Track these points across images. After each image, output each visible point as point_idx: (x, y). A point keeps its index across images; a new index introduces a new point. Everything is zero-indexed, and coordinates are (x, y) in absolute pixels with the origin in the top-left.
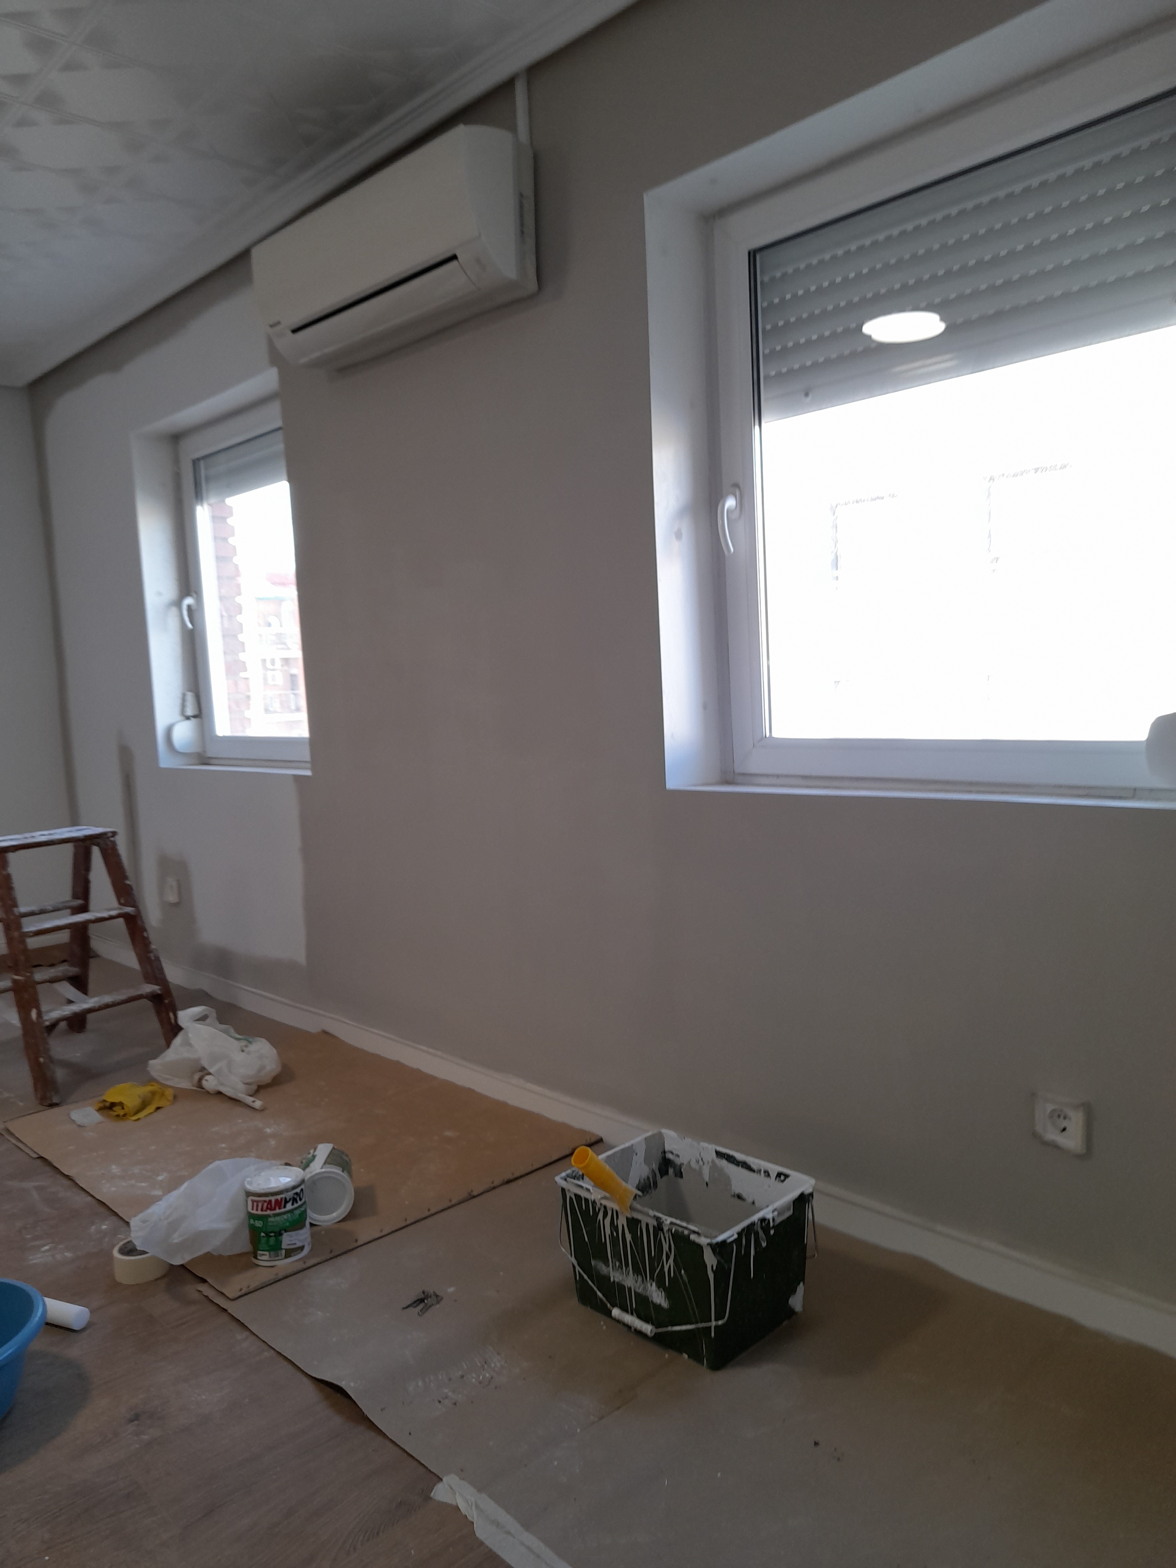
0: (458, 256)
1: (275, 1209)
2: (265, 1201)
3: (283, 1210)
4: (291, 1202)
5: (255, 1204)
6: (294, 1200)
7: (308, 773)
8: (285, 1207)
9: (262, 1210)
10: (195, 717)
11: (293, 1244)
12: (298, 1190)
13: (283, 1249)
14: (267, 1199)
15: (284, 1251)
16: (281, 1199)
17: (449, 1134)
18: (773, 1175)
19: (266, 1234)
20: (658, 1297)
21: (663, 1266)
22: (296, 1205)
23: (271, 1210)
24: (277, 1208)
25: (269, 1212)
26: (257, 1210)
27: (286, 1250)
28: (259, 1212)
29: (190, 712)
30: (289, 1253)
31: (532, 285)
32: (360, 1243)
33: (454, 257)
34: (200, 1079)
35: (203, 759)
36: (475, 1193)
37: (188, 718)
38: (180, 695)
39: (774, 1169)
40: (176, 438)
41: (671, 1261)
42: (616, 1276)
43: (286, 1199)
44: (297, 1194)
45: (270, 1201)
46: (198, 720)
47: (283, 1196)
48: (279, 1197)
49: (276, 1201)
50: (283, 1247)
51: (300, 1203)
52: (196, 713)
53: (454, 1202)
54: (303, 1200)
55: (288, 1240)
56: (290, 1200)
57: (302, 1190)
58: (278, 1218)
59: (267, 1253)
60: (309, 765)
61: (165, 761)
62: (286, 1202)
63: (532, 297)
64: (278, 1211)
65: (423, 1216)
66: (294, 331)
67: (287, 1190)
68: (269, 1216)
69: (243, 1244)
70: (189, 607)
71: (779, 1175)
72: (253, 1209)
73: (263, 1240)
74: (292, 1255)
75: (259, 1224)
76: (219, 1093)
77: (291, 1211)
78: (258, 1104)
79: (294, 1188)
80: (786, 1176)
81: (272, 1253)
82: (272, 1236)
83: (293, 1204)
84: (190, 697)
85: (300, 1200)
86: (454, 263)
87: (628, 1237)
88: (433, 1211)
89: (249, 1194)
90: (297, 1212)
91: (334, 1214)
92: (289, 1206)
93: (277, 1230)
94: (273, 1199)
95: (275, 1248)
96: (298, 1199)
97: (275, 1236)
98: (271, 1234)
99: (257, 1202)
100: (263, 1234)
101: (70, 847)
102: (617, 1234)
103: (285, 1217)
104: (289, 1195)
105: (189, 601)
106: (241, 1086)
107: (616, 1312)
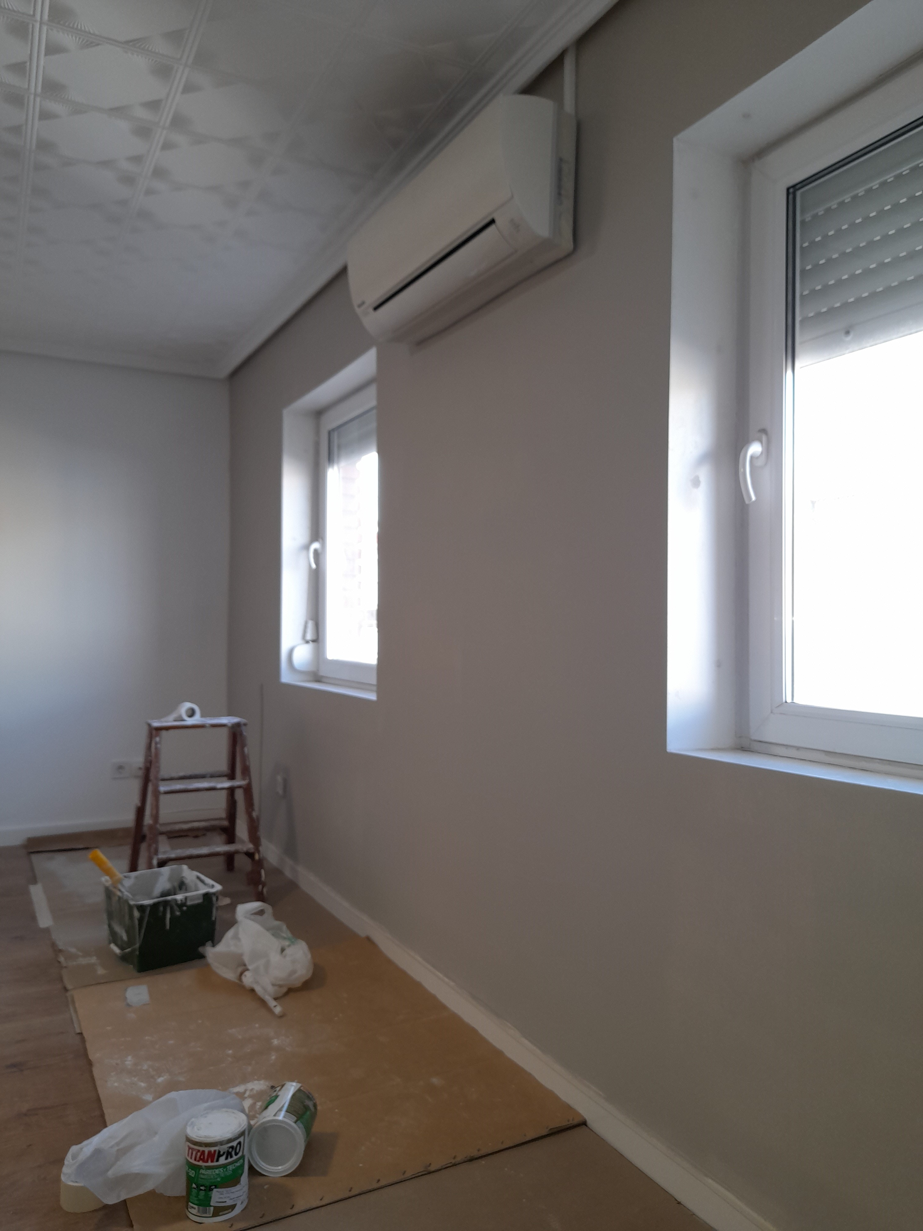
0: (495, 219)
1: (207, 1162)
2: (199, 1151)
3: (215, 1164)
4: (224, 1157)
5: (191, 1151)
6: (229, 1154)
7: (375, 699)
8: (217, 1161)
10: (313, 641)
11: (223, 1202)
12: (234, 1144)
13: (212, 1206)
14: (201, 1149)
15: (212, 1208)
16: (215, 1151)
19: (197, 1187)
22: (230, 1160)
23: (204, 1161)
24: (210, 1161)
25: (200, 1163)
26: (192, 1158)
27: (214, 1207)
28: (194, 1161)
29: (309, 637)
30: (218, 1212)
32: (295, 1210)
33: (492, 222)
34: (241, 974)
35: (315, 677)
36: (432, 1168)
37: (307, 642)
38: (303, 623)
40: (319, 413)
43: (219, 1152)
44: (232, 1147)
45: (203, 1152)
46: (315, 644)
47: (216, 1148)
48: (212, 1149)
49: (210, 1152)
50: (212, 1204)
51: (235, 1157)
52: (314, 638)
53: (408, 1175)
54: (240, 1154)
55: (218, 1197)
56: (224, 1153)
57: (240, 1143)
58: (209, 1172)
59: (196, 1207)
60: (376, 692)
61: (286, 677)
62: (220, 1155)
63: (568, 256)
64: (210, 1164)
65: (370, 1188)
66: (376, 308)
67: (221, 1143)
68: (200, 1167)
69: (180, 1190)
70: (316, 551)
72: (189, 1156)
73: (195, 1192)
74: (221, 1213)
75: (192, 1173)
76: (252, 990)
77: (224, 1166)
78: (278, 1010)
79: (230, 1141)
81: (201, 1207)
82: (202, 1190)
83: (226, 1159)
84: (310, 624)
85: (236, 1154)
86: (493, 228)
88: (383, 1183)
89: (187, 1139)
90: (231, 1167)
91: (280, 1167)
92: (222, 1160)
93: (208, 1184)
94: (207, 1150)
95: (204, 1203)
96: (233, 1153)
97: (205, 1190)
98: (202, 1188)
99: (193, 1149)
100: (194, 1186)
103: (217, 1171)
104: (224, 1148)
105: (316, 545)
106: (271, 989)
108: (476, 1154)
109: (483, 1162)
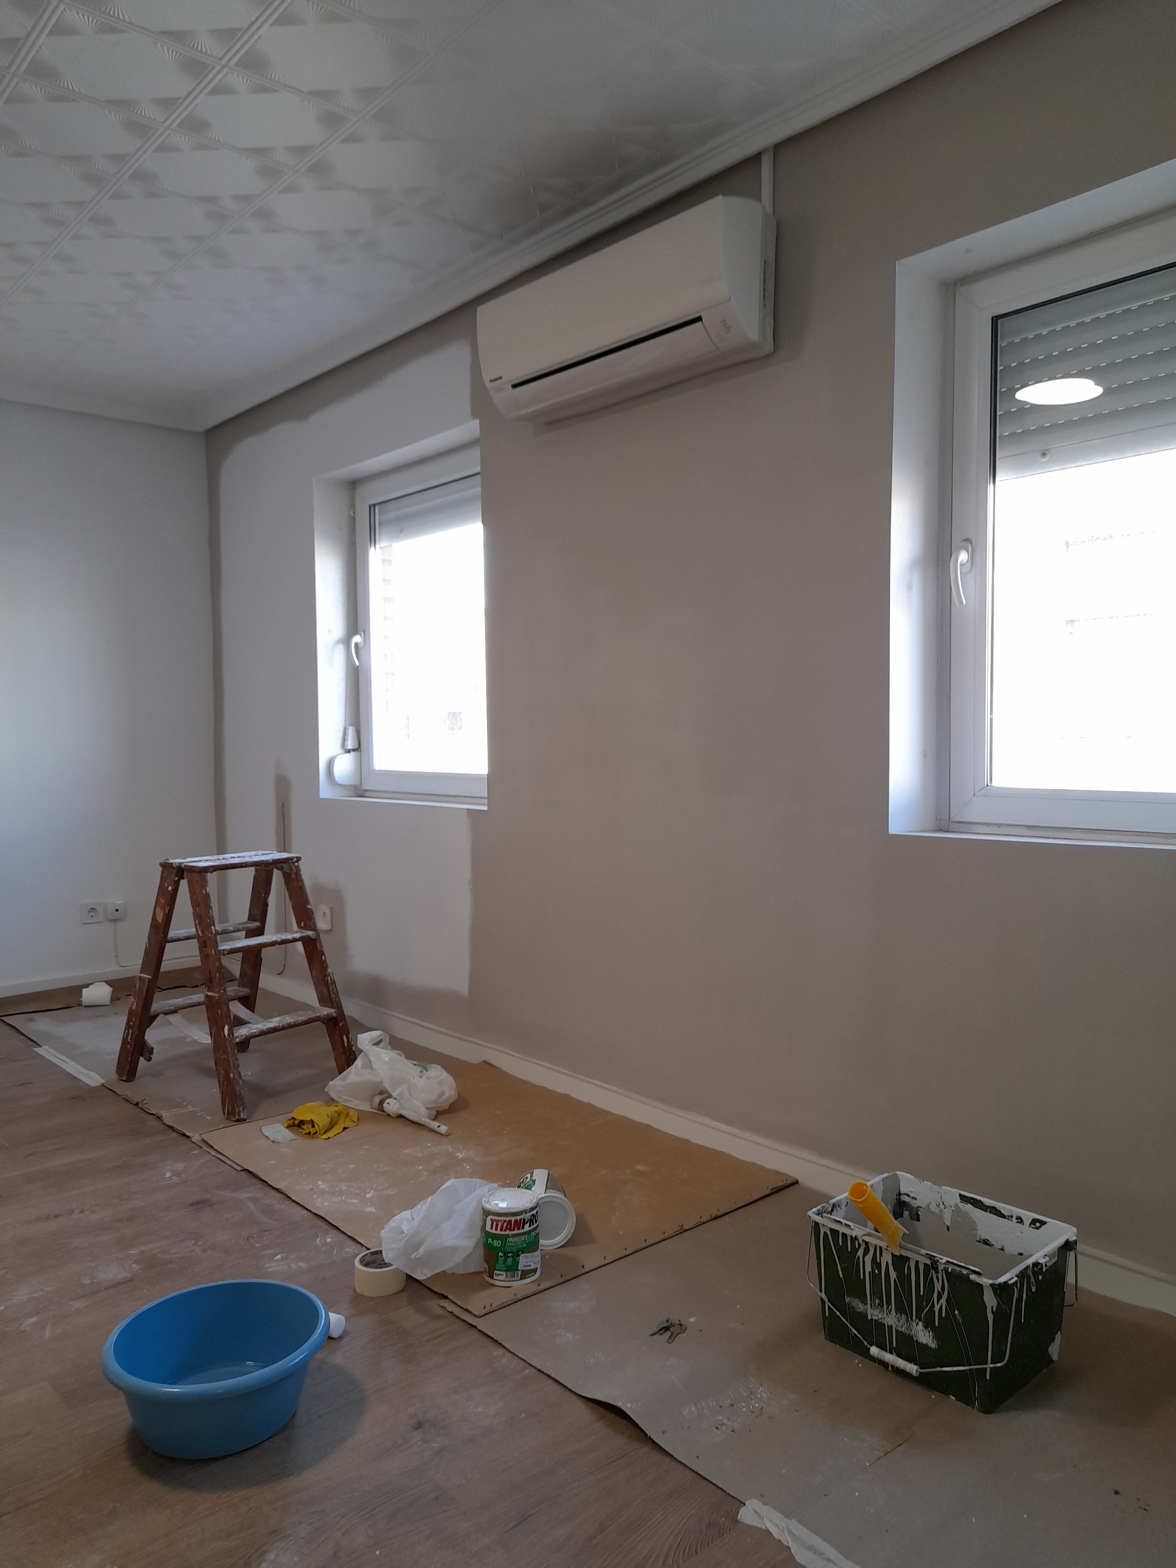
0: (703, 317)
1: (514, 1230)
2: (505, 1221)
3: (521, 1231)
4: (528, 1224)
5: (495, 1224)
6: (531, 1222)
7: (486, 808)
8: (523, 1228)
9: (501, 1230)
10: (354, 750)
11: (528, 1266)
12: (534, 1212)
13: (519, 1270)
14: (508, 1219)
15: (520, 1272)
16: (521, 1219)
17: (639, 1167)
18: (1027, 1221)
19: (504, 1255)
20: (924, 1336)
21: (933, 1306)
22: (532, 1227)
23: (510, 1230)
24: (516, 1228)
25: (508, 1232)
26: (496, 1229)
27: (522, 1271)
28: (498, 1232)
29: (350, 745)
30: (525, 1274)
31: (769, 347)
32: (586, 1269)
33: (699, 319)
34: (381, 1103)
35: (359, 790)
36: (686, 1227)
37: (349, 751)
38: (342, 729)
39: (1028, 1216)
40: (353, 484)
41: (943, 1301)
42: (873, 1314)
43: (524, 1220)
44: (533, 1215)
45: (510, 1221)
46: (357, 753)
47: (522, 1217)
48: (518, 1218)
49: (516, 1221)
50: (519, 1268)
51: (535, 1225)
52: (356, 747)
53: (668, 1234)
54: (538, 1223)
55: (526, 1261)
56: (528, 1221)
57: (537, 1212)
58: (516, 1239)
59: (504, 1273)
60: (486, 801)
61: (325, 792)
62: (524, 1223)
63: (766, 357)
64: (516, 1232)
65: (642, 1246)
66: (515, 386)
67: (525, 1212)
68: (508, 1236)
69: (478, 1264)
70: (356, 644)
71: (1034, 1221)
72: (492, 1228)
73: (501, 1260)
74: (527, 1276)
75: (497, 1243)
76: (401, 1116)
77: (528, 1233)
78: (443, 1129)
79: (532, 1209)
80: (1043, 1223)
81: (509, 1273)
82: (510, 1256)
83: (530, 1226)
84: (351, 731)
85: (536, 1222)
86: (699, 324)
87: (893, 1275)
88: (649, 1242)
89: (487, 1213)
90: (533, 1234)
91: (558, 1238)
92: (527, 1228)
93: (515, 1250)
94: (513, 1219)
95: (512, 1269)
96: (534, 1221)
97: (512, 1256)
98: (509, 1255)
99: (498, 1221)
100: (500, 1254)
101: (252, 870)
102: (880, 1271)
103: (523, 1238)
104: (527, 1216)
105: (357, 639)
106: (424, 1111)
107: (874, 1350)
108: (716, 1213)
109: (727, 1218)
